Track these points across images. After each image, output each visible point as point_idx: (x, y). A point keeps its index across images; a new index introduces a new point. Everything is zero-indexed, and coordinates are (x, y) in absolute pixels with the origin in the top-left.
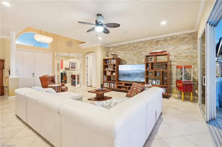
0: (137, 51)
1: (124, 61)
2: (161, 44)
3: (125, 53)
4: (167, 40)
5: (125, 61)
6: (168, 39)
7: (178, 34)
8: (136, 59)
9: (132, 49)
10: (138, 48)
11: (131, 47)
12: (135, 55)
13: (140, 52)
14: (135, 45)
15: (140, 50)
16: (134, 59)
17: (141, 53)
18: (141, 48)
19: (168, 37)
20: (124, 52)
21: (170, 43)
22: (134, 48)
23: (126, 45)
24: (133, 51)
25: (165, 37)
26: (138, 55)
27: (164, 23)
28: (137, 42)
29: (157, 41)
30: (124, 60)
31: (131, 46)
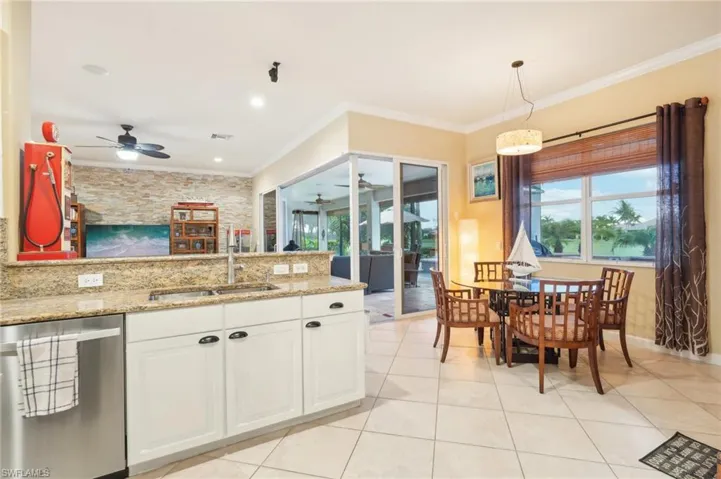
0: (135, 192)
1: (94, 212)
2: (196, 187)
3: (96, 193)
4: (206, 180)
5: (99, 214)
6: (209, 179)
7: (226, 174)
8: (135, 212)
9: (122, 185)
10: (139, 184)
11: (119, 180)
12: (131, 200)
13: (147, 195)
14: (131, 177)
15: (147, 191)
16: (127, 211)
17: (151, 198)
18: (148, 186)
19: (209, 176)
20: (92, 189)
21: (214, 187)
22: (128, 184)
23: (102, 170)
24: (123, 188)
25: (204, 176)
26: (141, 202)
27: (218, 160)
28: (137, 171)
29: (188, 179)
30: (93, 209)
31: (116, 176)
